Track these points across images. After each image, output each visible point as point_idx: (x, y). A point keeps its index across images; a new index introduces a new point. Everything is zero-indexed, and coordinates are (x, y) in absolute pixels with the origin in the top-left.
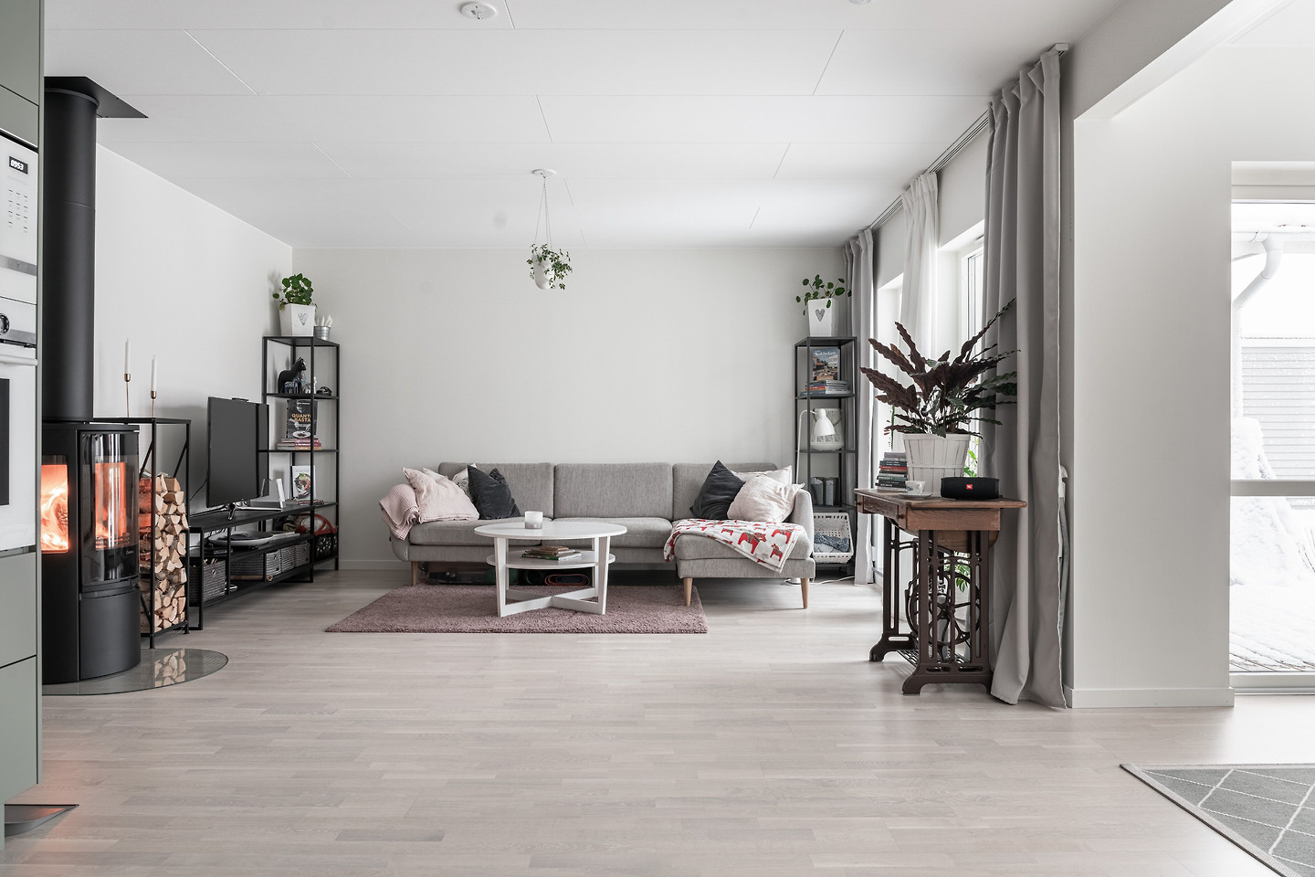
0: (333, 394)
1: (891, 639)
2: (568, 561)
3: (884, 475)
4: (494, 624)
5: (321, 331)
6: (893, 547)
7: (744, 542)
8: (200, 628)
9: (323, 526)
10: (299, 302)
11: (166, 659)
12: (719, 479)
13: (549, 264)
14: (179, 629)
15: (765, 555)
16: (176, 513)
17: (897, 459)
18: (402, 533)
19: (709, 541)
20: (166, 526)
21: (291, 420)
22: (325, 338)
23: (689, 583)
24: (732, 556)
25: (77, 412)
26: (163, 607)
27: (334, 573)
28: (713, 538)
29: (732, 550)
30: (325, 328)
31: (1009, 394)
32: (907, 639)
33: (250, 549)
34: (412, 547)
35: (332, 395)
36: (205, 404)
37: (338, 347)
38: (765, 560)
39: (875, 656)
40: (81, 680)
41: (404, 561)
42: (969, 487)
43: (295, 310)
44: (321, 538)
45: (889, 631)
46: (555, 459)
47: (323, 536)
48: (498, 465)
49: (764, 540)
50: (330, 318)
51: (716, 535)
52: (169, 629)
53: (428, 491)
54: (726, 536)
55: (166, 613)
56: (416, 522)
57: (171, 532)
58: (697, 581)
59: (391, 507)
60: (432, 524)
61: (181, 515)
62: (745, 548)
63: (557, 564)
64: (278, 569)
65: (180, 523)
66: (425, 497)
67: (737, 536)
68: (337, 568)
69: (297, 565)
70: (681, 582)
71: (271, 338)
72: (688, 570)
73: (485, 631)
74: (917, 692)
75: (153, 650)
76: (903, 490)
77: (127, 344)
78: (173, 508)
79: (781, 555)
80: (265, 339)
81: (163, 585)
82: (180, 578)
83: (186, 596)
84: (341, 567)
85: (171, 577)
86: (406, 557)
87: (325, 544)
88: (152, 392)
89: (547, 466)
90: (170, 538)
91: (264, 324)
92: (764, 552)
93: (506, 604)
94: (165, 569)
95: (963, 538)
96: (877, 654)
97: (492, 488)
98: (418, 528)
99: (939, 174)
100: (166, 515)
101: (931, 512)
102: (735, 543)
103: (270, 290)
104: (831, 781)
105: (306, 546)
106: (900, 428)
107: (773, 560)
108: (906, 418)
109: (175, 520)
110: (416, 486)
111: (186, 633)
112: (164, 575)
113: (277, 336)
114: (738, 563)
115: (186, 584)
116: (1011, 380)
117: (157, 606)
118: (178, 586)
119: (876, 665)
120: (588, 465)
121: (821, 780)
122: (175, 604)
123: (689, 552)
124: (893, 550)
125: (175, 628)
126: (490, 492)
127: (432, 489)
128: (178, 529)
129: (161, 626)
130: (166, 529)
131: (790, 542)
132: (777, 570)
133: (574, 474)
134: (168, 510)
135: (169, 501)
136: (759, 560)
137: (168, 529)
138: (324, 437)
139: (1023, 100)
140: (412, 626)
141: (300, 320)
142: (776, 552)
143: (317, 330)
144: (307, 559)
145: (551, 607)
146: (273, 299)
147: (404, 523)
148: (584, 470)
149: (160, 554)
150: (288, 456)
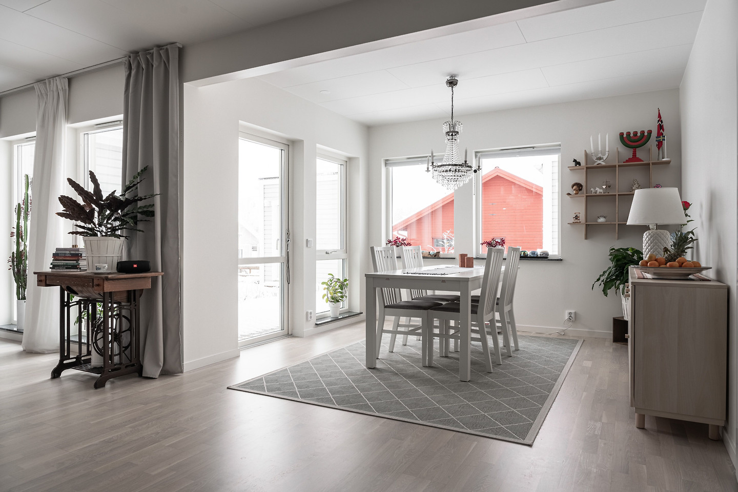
1: (65, 362)
3: (56, 262)
6: (66, 305)
17: (68, 252)
31: (148, 216)
32: (74, 360)
39: (56, 375)
42: (135, 266)
45: (63, 358)
74: (103, 385)
76: (76, 270)
95: (125, 295)
96: (56, 373)
99: (70, 80)
101: (117, 281)
104: (110, 439)
106: (81, 233)
108: (83, 227)
116: (150, 209)
119: (57, 380)
121: (104, 441)
124: (66, 308)
139: (155, 64)
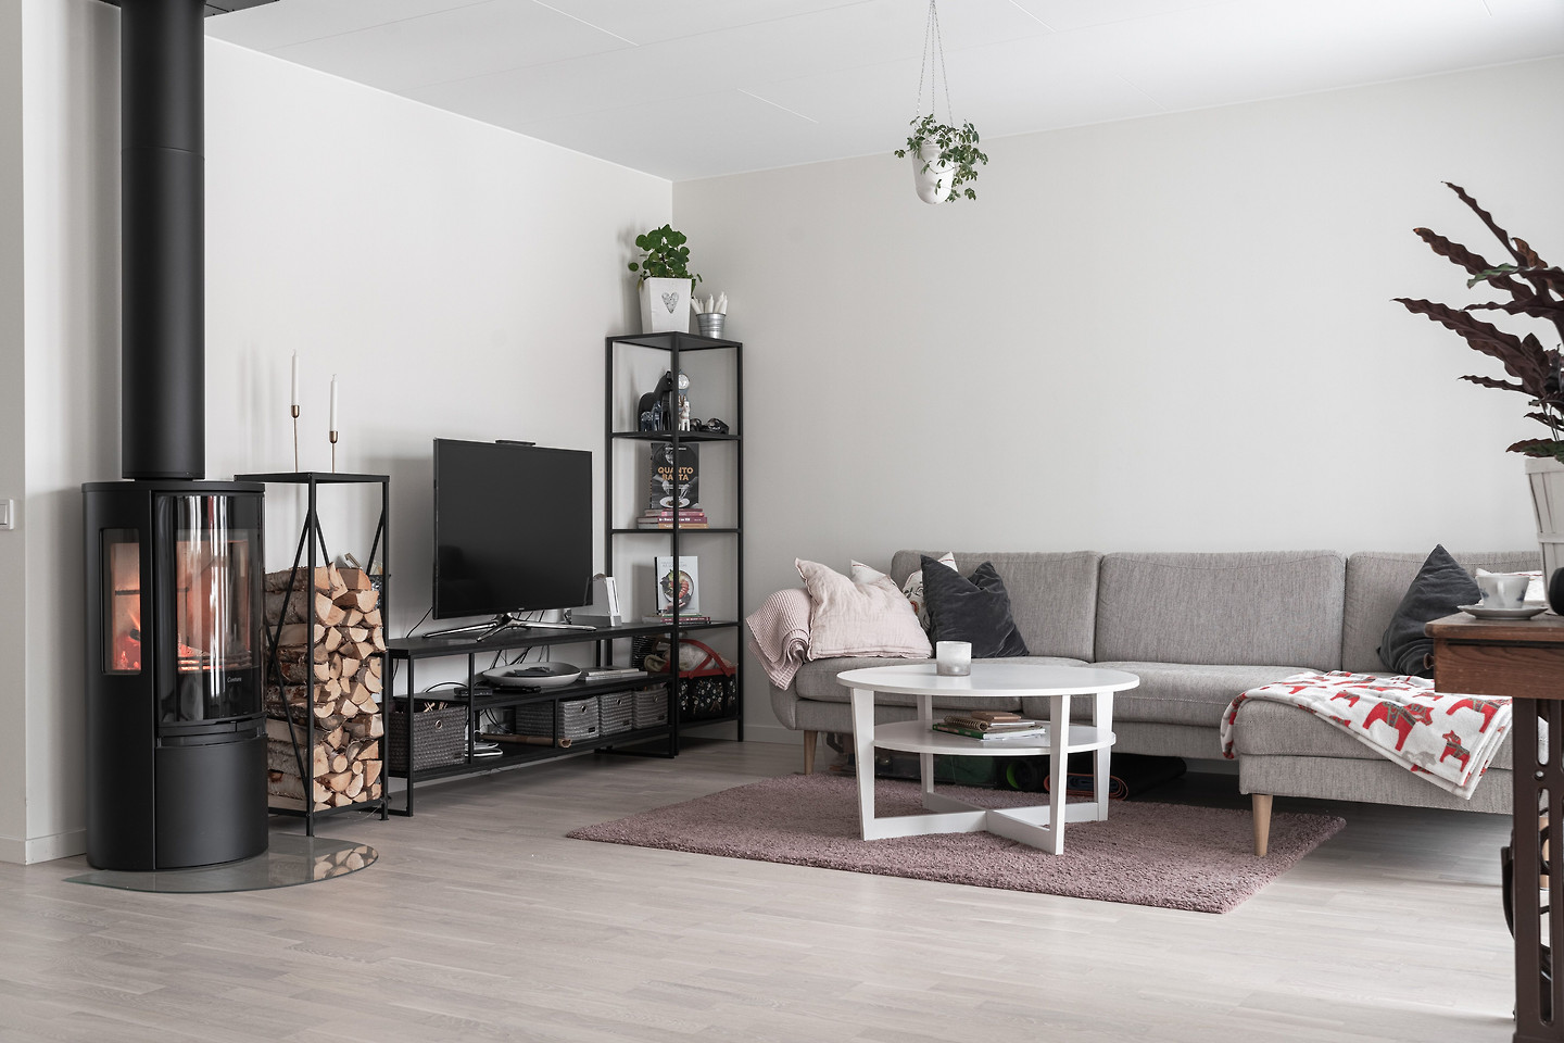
0: (733, 431)
2: (1009, 742)
4: (837, 850)
5: (709, 320)
7: (1378, 723)
8: (408, 813)
9: (706, 662)
10: (663, 274)
11: (341, 857)
12: (1434, 585)
13: (933, 150)
14: (369, 810)
15: (1429, 756)
16: (362, 624)
18: (783, 678)
19: (1301, 715)
20: (342, 644)
21: (656, 477)
22: (715, 335)
23: (1264, 809)
24: (1355, 754)
25: (178, 463)
26: (333, 773)
27: (735, 746)
28: (1309, 711)
29: (1351, 738)
30: (716, 316)
33: (525, 692)
34: (802, 705)
35: (729, 434)
36: (429, 450)
37: (739, 347)
38: (1429, 767)
40: (159, 869)
41: (790, 728)
43: (657, 287)
44: (702, 683)
46: (1105, 543)
47: (706, 678)
48: (996, 556)
49: (1428, 721)
50: (723, 299)
51: (1316, 705)
52: (345, 808)
53: (832, 601)
54: (1342, 708)
55: (339, 782)
56: (802, 657)
57: (354, 654)
58: (1282, 805)
59: (763, 630)
60: (833, 661)
61: (371, 628)
62: (1382, 736)
63: (982, 746)
64: (592, 730)
65: (369, 640)
66: (825, 612)
67: (1363, 709)
68: (741, 738)
69: (639, 726)
70: (1247, 803)
71: (621, 340)
72: (1257, 777)
73: (803, 862)
75: (311, 839)
77: (294, 358)
78: (355, 617)
79: (1465, 758)
80: (610, 341)
81: (335, 737)
82: (368, 728)
83: (381, 756)
84: (747, 737)
85: (353, 728)
86: (792, 721)
87: (709, 694)
88: (332, 433)
89: (1086, 557)
90: (350, 666)
91: (613, 315)
92: (1425, 748)
93: (877, 815)
94: (337, 713)
97: (958, 599)
98: (808, 669)
100: (341, 627)
102: (1357, 725)
103: (623, 259)
105: (658, 692)
107: (1447, 769)
109: (359, 635)
110: (813, 592)
111: (383, 819)
112: (335, 722)
113: (637, 335)
114: (1371, 771)
115: (381, 740)
117: (320, 769)
118: (365, 744)
120: (1167, 557)
122: (357, 768)
123: (1254, 739)
125: (356, 806)
126: (954, 606)
127: (839, 598)
128: (365, 651)
129: (331, 802)
130: (342, 650)
131: (1490, 730)
132: (1459, 792)
133: (1136, 573)
134: (346, 619)
135: (347, 604)
136: (1416, 767)
137: (347, 650)
138: (714, 506)
140: (697, 841)
141: (669, 305)
142: (1454, 748)
143: (699, 321)
144: (661, 718)
145: (985, 833)
146: (629, 272)
147: (783, 659)
148: (1156, 566)
149: (327, 688)
150: (667, 540)
